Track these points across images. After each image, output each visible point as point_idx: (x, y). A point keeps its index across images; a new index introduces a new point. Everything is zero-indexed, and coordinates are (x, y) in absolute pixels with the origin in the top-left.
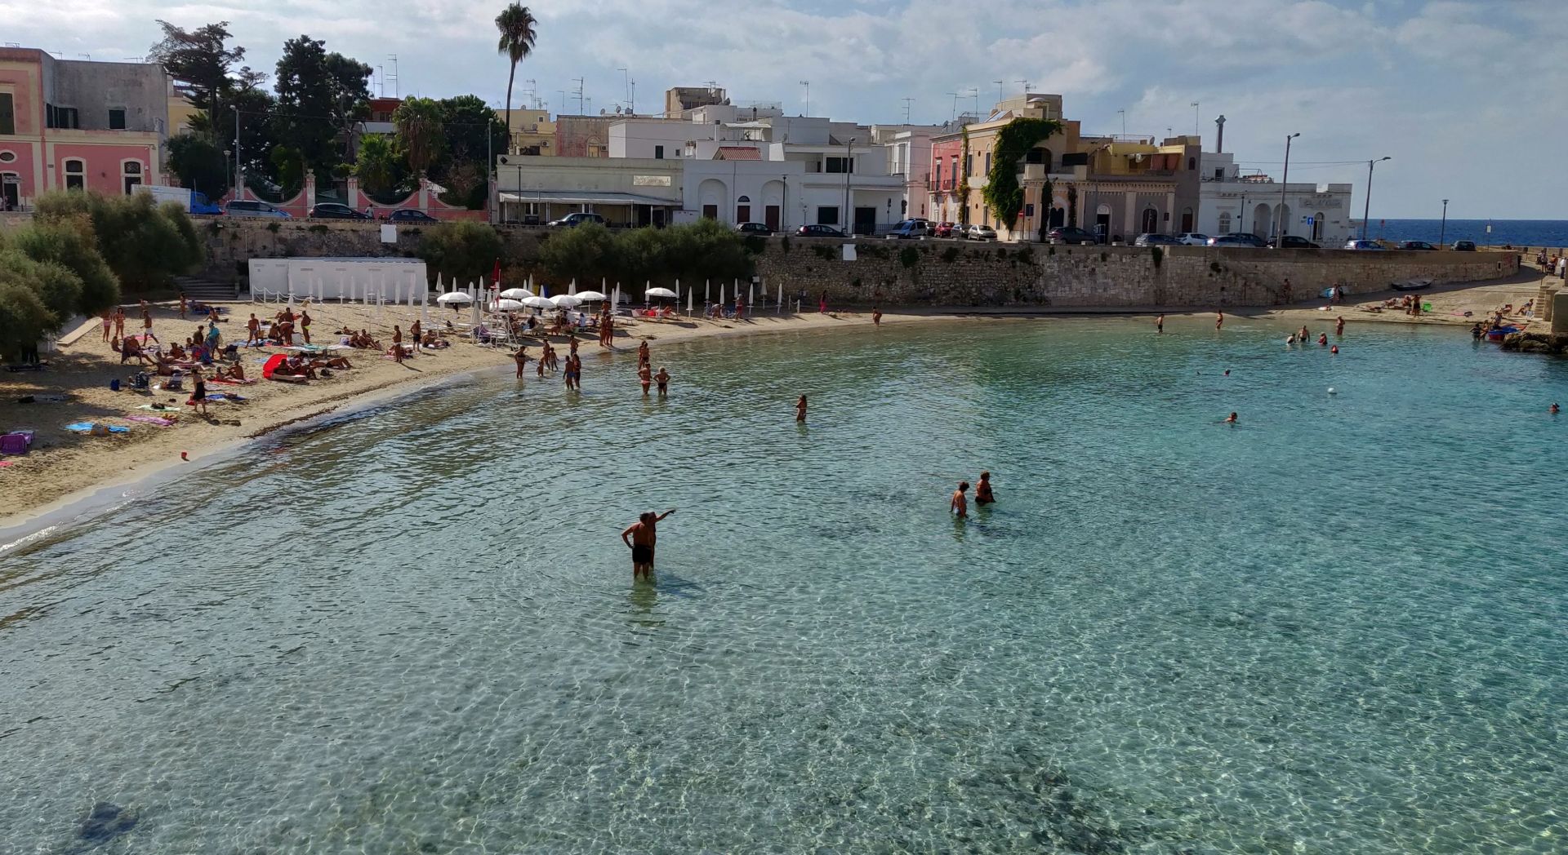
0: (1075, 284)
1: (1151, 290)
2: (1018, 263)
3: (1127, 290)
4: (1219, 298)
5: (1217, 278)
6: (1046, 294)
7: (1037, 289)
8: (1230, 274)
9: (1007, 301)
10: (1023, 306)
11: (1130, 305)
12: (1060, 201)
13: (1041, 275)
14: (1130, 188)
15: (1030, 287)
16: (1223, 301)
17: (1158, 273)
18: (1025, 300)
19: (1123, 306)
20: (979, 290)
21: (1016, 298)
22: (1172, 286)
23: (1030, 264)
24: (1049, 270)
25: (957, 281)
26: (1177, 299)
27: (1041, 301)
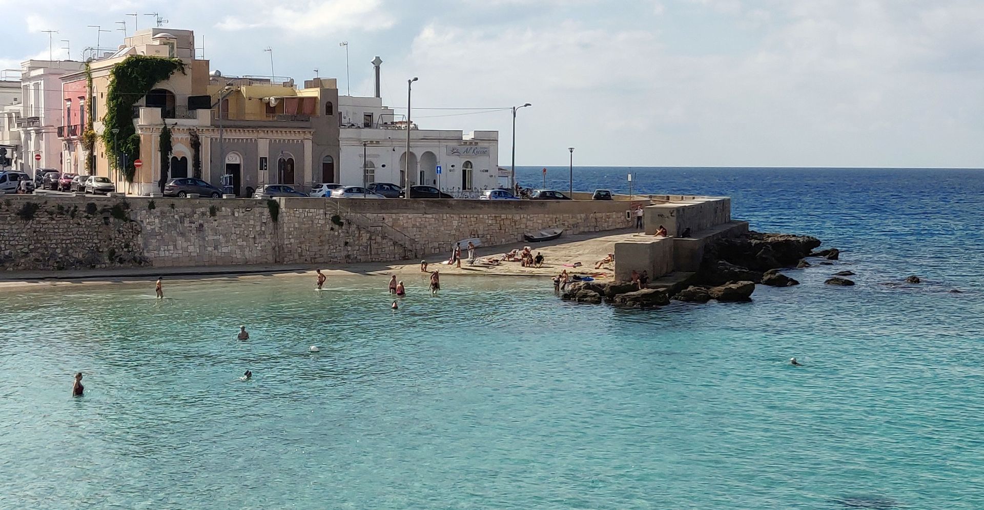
0: (180, 241)
1: (269, 248)
2: (111, 220)
3: (241, 248)
4: (344, 254)
5: (339, 232)
6: (146, 255)
7: (136, 249)
8: (353, 227)
9: (99, 262)
10: (120, 268)
11: (246, 263)
12: (181, 149)
13: (138, 233)
14: (262, 135)
15: (127, 246)
16: (348, 256)
17: (276, 228)
18: (121, 261)
19: (237, 265)
20: (66, 251)
21: (111, 259)
22: (290, 241)
23: (126, 220)
24: (149, 228)
25: (38, 241)
26: (296, 256)
27: (141, 261)
